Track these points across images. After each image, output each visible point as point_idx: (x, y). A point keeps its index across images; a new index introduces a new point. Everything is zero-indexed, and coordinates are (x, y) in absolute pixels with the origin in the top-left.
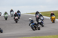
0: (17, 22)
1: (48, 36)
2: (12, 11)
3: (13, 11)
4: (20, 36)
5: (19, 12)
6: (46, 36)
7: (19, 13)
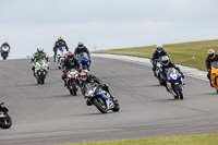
1: (176, 138)
2: (60, 44)
3: (65, 45)
4: (72, 138)
5: (81, 49)
6: (167, 139)
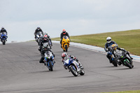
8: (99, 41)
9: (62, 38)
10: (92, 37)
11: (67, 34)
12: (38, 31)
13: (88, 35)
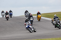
0: (8, 20)
7: (11, 12)
8: (51, 16)
9: (37, 15)
10: (48, 14)
11: (40, 13)
12: (26, 12)
13: (46, 13)
